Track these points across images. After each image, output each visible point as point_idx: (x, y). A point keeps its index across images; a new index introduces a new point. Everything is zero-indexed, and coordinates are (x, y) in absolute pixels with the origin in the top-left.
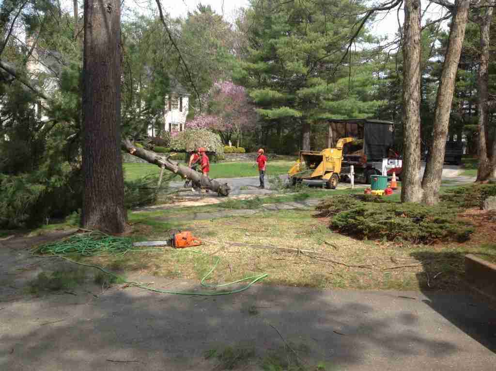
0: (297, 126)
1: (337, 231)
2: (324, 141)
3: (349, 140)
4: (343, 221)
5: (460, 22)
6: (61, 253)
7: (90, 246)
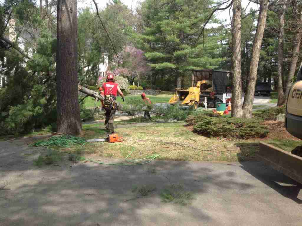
0: (174, 73)
1: (197, 133)
2: (189, 83)
3: (204, 82)
4: (200, 128)
5: (263, 17)
6: (48, 146)
7: (63, 142)
